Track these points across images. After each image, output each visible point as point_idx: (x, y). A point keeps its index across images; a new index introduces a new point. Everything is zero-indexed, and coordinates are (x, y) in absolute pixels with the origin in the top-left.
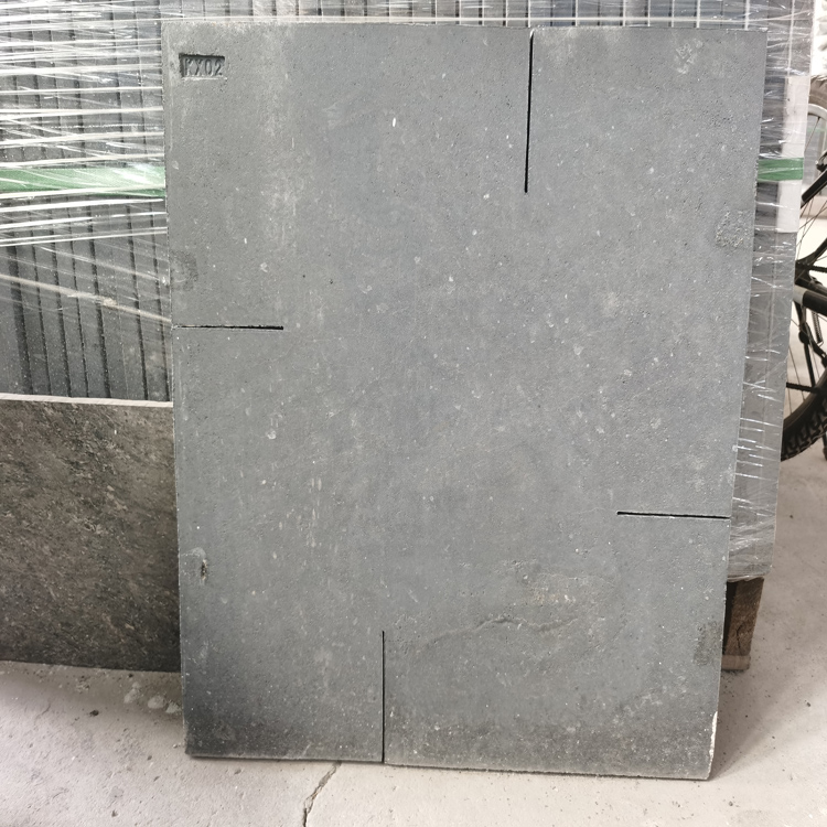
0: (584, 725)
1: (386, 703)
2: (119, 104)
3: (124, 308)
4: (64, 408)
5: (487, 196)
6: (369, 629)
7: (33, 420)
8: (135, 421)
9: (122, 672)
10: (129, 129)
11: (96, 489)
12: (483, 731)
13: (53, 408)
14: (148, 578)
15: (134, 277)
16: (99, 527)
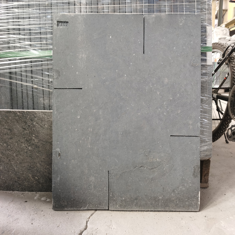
0: (164, 196)
1: (109, 192)
2: (41, 35)
3: (39, 88)
4: (22, 112)
5: (134, 55)
6: (104, 170)
7: (14, 116)
8: (41, 115)
9: (33, 192)
10: (43, 41)
11: (30, 136)
12: (136, 199)
13: (20, 113)
14: (43, 162)
15: (43, 79)
16: (30, 147)
